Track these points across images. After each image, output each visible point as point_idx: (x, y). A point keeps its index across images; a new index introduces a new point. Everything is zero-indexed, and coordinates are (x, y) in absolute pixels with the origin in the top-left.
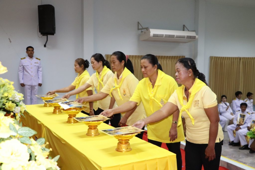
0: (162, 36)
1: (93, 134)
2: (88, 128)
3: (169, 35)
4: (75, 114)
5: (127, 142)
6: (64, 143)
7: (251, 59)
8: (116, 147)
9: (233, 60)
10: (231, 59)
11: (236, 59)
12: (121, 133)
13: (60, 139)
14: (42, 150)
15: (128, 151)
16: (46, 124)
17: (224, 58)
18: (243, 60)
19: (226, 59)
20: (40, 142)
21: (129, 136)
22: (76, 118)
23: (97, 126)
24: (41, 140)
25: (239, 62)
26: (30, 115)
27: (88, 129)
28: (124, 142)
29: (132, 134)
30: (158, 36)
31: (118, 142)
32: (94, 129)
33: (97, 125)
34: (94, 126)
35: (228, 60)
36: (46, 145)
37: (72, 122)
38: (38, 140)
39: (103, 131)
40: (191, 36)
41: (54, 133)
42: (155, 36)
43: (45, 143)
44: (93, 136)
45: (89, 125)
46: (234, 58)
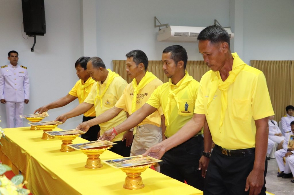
0: (186, 34)
1: (93, 165)
2: (87, 158)
4: (70, 139)
5: (138, 177)
6: (55, 178)
8: (124, 184)
9: (282, 65)
10: (279, 63)
11: (285, 63)
12: (129, 165)
13: (51, 173)
14: (18, 191)
15: (140, 189)
16: (31, 154)
17: (270, 63)
19: (272, 63)
20: (17, 181)
21: (140, 169)
22: (71, 145)
23: (99, 155)
24: (18, 178)
25: (290, 67)
26: (11, 141)
27: (88, 160)
28: (134, 176)
29: (144, 166)
31: (126, 176)
32: (95, 159)
33: (98, 153)
34: (95, 155)
35: (275, 64)
36: (23, 185)
37: (67, 150)
38: (14, 178)
39: (107, 161)
41: (42, 166)
42: (177, 34)
43: (23, 182)
44: (94, 168)
45: (88, 154)
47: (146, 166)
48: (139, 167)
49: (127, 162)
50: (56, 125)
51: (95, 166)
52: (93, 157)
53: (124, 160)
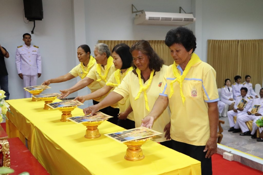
0: (158, 19)
2: (87, 128)
3: (166, 18)
4: (70, 110)
6: (59, 149)
7: (249, 41)
9: (231, 43)
11: (234, 42)
13: (54, 144)
15: (141, 160)
16: (35, 125)
17: (222, 42)
18: (241, 43)
19: (224, 42)
22: (70, 118)
23: (97, 126)
25: (237, 45)
26: (17, 111)
27: (87, 130)
28: (134, 148)
30: (154, 20)
31: (127, 148)
32: (94, 129)
34: (94, 126)
35: (226, 43)
37: (66, 120)
40: (188, 19)
41: (45, 136)
42: (151, 19)
44: (93, 138)
45: (88, 125)
46: (232, 40)
47: (148, 139)
48: (141, 140)
49: (128, 135)
50: (56, 97)
51: (94, 137)
52: (92, 128)
53: (126, 133)
